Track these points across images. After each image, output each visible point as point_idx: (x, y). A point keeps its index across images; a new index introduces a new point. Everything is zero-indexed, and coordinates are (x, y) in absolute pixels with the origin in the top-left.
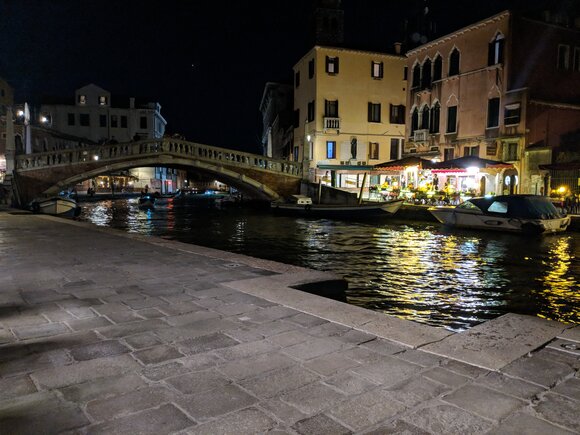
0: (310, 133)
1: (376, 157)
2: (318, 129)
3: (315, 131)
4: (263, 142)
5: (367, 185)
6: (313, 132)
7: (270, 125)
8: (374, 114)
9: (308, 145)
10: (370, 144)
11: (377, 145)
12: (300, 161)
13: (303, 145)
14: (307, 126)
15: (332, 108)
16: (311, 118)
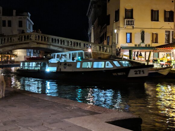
0: (116, 28)
1: (156, 42)
2: (121, 25)
3: (119, 27)
4: (89, 34)
5: (151, 58)
6: (118, 28)
7: (93, 24)
8: (154, 16)
9: (115, 35)
10: (153, 34)
11: (157, 34)
12: (110, 44)
13: (112, 35)
14: (115, 24)
15: (130, 14)
16: (117, 19)
